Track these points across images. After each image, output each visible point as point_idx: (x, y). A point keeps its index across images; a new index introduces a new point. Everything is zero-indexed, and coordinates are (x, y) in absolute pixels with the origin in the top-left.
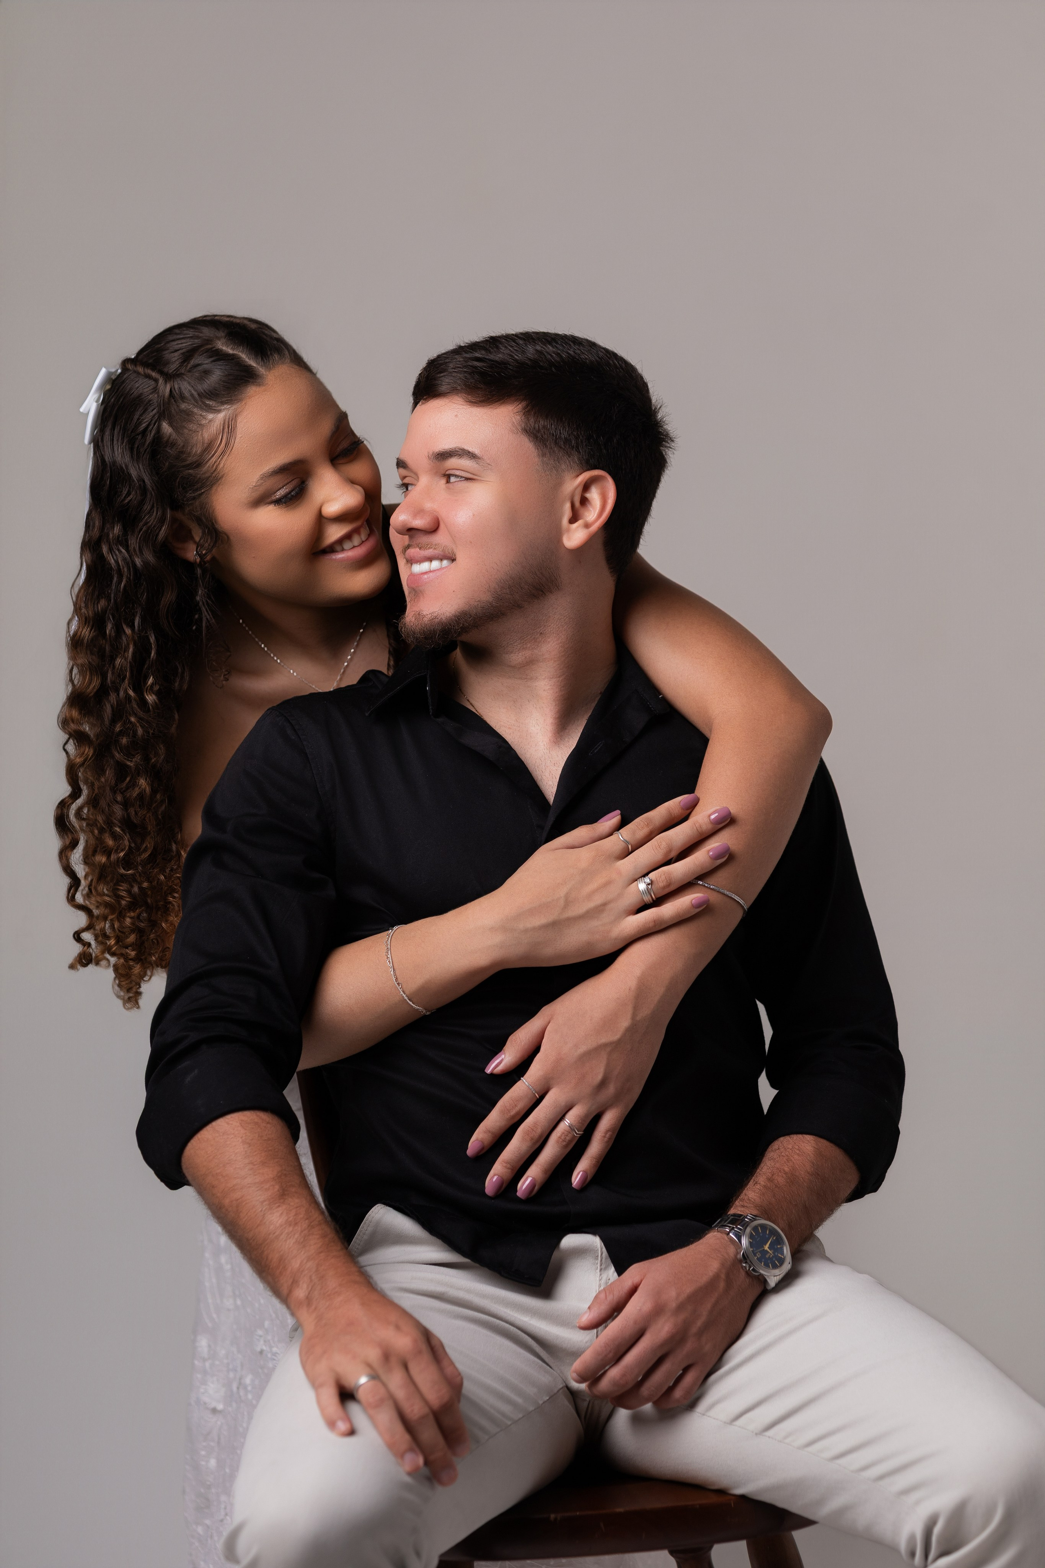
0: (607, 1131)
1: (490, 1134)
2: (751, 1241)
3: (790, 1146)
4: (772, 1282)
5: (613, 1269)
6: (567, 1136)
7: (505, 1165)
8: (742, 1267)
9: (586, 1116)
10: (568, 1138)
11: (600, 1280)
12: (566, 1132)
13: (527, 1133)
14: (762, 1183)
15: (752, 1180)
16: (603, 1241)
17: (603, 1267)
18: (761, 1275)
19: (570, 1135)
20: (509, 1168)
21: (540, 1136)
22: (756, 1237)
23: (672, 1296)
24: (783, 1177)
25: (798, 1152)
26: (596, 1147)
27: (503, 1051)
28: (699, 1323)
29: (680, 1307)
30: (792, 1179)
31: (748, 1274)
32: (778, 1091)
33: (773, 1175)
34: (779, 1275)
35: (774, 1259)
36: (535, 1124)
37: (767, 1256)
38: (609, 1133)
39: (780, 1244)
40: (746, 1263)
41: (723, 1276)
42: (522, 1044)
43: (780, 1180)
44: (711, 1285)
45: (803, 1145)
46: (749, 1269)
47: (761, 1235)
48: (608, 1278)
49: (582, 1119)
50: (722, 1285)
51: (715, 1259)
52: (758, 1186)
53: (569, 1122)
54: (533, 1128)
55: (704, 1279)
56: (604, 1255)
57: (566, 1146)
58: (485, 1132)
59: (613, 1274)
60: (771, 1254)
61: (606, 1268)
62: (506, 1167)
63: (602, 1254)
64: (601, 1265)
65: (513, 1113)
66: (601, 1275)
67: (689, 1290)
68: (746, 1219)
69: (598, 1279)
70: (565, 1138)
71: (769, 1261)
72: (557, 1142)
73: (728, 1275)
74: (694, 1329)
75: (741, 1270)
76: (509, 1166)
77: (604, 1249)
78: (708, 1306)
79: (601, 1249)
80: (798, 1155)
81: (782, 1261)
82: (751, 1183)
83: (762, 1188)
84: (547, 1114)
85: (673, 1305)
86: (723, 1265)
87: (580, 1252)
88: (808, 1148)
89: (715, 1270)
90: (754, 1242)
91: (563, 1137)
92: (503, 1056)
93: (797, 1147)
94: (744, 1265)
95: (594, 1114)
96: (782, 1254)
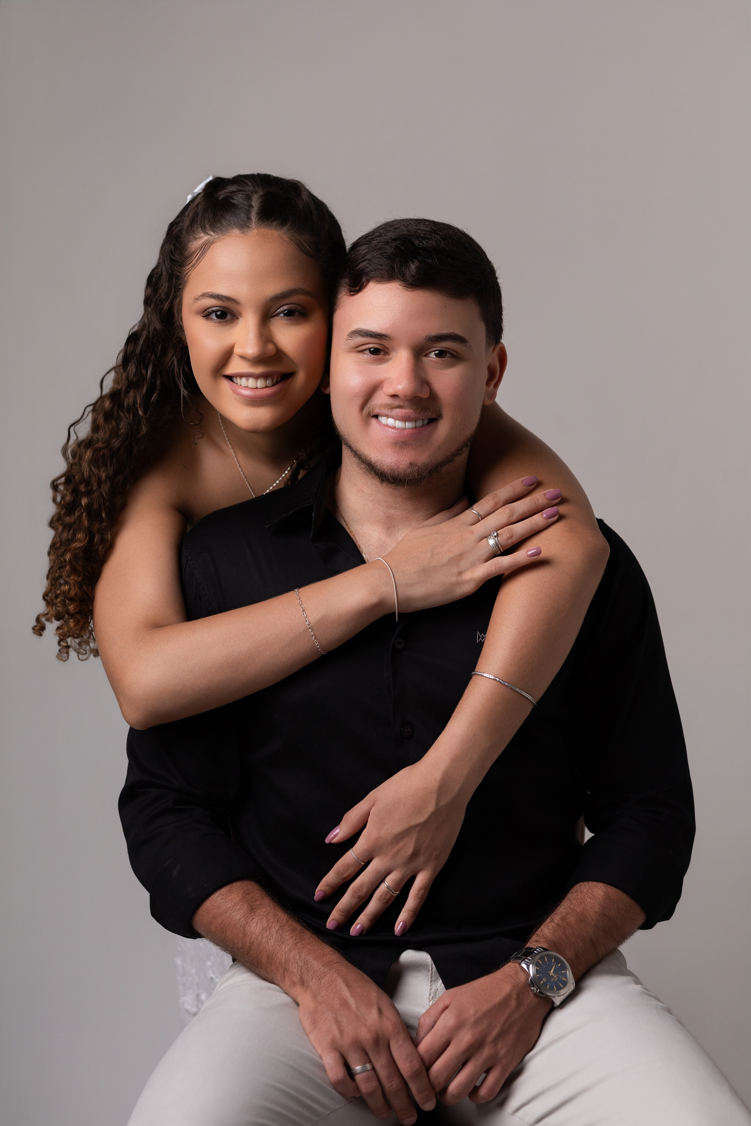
0: (420, 890)
1: (330, 888)
2: (538, 968)
3: (585, 891)
4: (558, 1001)
5: (441, 981)
6: (387, 895)
7: (340, 913)
8: (531, 990)
9: (401, 880)
10: (387, 897)
11: (430, 990)
12: (386, 893)
13: (355, 892)
14: (556, 922)
15: (550, 918)
16: (433, 960)
17: (433, 979)
18: (548, 996)
19: (389, 894)
20: (343, 916)
21: (366, 894)
22: (543, 965)
23: (471, 1013)
24: (574, 917)
25: (591, 895)
26: (411, 903)
27: (339, 825)
28: (494, 1033)
29: (478, 1021)
30: (582, 918)
31: (535, 995)
32: (593, 835)
33: (567, 915)
34: (563, 995)
35: (558, 982)
36: (361, 886)
37: (552, 980)
38: (422, 891)
39: (564, 970)
40: (533, 986)
41: (514, 996)
42: (353, 822)
43: (572, 919)
44: (504, 1002)
45: (595, 890)
46: (537, 992)
47: (547, 963)
48: (437, 989)
49: (398, 883)
50: (513, 1003)
51: (508, 983)
52: (553, 924)
53: (387, 885)
54: (359, 888)
55: (497, 999)
56: (433, 970)
57: (386, 903)
58: (326, 886)
59: (441, 986)
60: (555, 978)
61: (435, 980)
62: (341, 915)
63: (432, 969)
64: (431, 978)
65: (346, 875)
66: (431, 985)
67: (485, 1007)
68: (535, 952)
69: (429, 989)
70: (385, 897)
71: (554, 984)
72: (379, 899)
73: (518, 996)
74: (490, 1038)
75: (531, 992)
76: (343, 914)
77: (434, 966)
78: (502, 1020)
79: (432, 965)
80: (590, 898)
81: (565, 984)
82: (548, 920)
83: (555, 925)
84: (370, 879)
85: (472, 1020)
86: (514, 987)
87: (416, 967)
88: (599, 892)
89: (508, 992)
90: (541, 970)
91: (383, 896)
92: (338, 831)
93: (590, 891)
94: (532, 989)
95: (409, 877)
96: (566, 978)
